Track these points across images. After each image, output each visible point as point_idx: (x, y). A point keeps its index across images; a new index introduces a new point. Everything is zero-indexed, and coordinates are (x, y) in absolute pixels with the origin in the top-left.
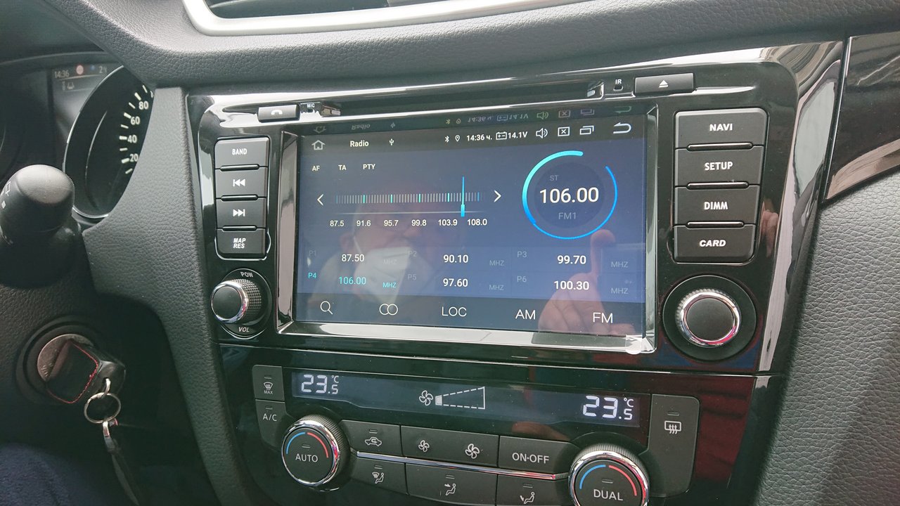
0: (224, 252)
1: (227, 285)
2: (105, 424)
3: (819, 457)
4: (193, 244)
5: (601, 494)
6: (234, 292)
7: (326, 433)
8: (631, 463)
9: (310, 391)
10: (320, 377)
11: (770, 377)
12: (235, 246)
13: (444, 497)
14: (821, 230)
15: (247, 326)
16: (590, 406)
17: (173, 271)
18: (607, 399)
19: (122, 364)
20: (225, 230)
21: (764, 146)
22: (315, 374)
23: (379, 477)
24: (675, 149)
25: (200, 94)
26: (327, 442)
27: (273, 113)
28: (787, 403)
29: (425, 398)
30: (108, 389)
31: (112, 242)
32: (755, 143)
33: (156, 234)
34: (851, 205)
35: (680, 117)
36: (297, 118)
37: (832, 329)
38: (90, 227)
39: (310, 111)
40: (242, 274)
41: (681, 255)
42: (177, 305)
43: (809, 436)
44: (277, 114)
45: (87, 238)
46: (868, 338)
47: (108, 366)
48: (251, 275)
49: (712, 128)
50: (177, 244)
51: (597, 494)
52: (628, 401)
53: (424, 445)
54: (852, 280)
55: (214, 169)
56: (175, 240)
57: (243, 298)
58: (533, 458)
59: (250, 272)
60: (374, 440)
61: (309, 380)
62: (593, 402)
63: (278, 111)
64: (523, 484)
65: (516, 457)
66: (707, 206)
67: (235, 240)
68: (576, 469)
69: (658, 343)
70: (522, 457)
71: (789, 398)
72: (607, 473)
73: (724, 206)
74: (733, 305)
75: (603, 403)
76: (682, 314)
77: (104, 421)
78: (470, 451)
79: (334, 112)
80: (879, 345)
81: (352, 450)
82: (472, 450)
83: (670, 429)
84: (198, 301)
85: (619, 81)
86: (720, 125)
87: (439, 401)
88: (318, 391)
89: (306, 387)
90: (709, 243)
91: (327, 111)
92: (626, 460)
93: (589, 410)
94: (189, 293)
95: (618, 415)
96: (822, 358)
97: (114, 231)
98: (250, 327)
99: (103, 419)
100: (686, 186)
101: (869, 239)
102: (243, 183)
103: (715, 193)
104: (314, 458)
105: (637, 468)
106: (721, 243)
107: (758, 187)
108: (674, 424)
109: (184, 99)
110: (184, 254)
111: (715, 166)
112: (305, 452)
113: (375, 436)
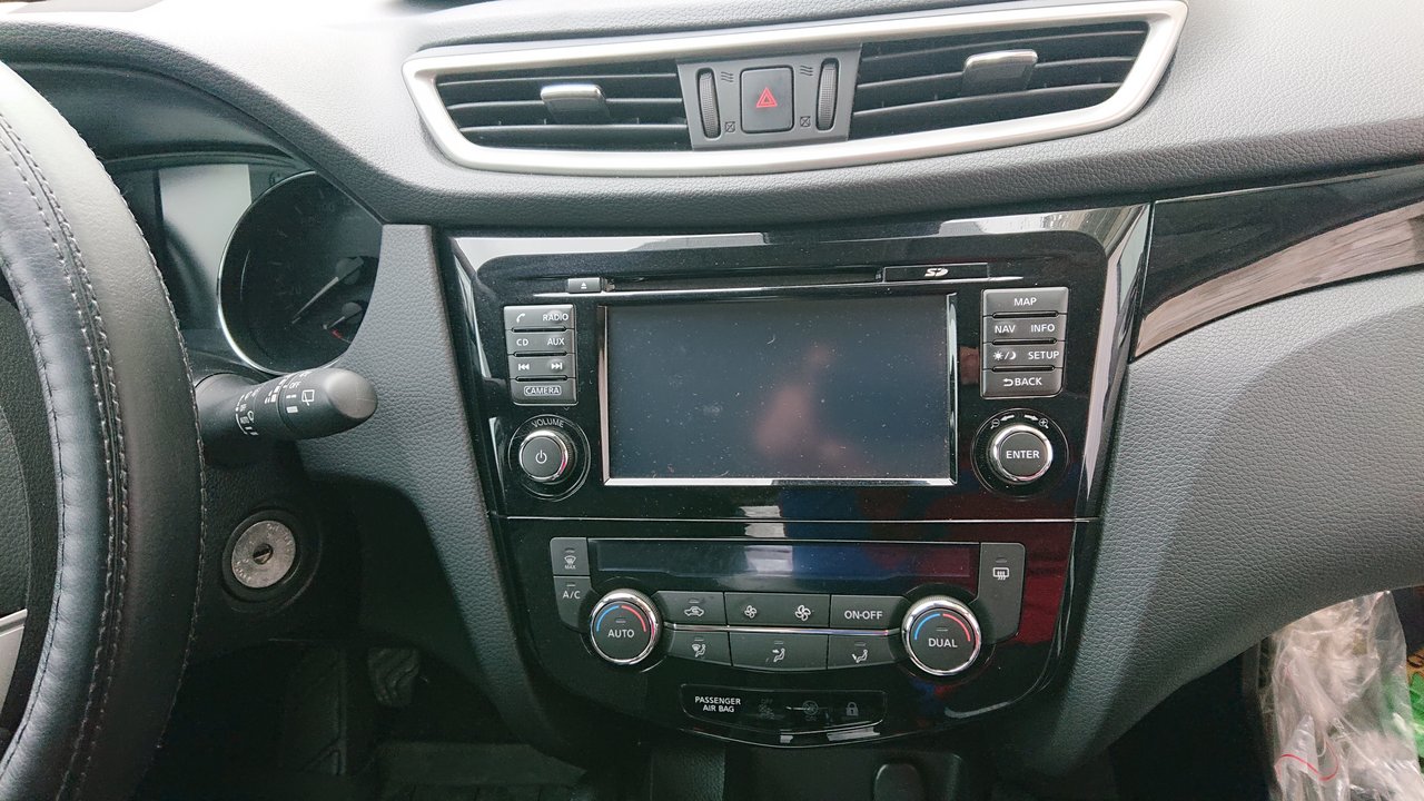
3: (1135, 595)
4: (458, 413)
5: (936, 642)
7: (640, 605)
8: (962, 610)
13: (772, 664)
14: (1131, 383)
17: (430, 445)
23: (699, 650)
26: (643, 614)
28: (1104, 546)
33: (403, 402)
34: (1158, 359)
37: (1143, 477)
43: (1125, 577)
46: (1175, 484)
50: (435, 413)
51: (932, 642)
53: (751, 611)
54: (1160, 431)
56: (431, 408)
58: (866, 615)
60: (695, 610)
64: (856, 643)
65: (848, 615)
68: (909, 623)
70: (855, 614)
71: (1106, 542)
72: (942, 621)
78: (800, 613)
80: (1184, 490)
81: (669, 623)
82: (803, 612)
83: (998, 576)
92: (959, 608)
96: (1135, 503)
101: (1174, 393)
104: (630, 633)
105: (969, 615)
108: (1002, 571)
112: (619, 627)
113: (695, 605)
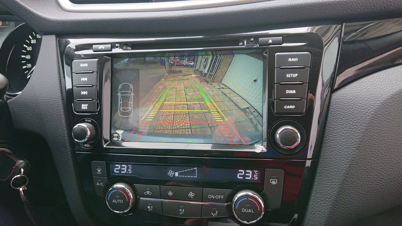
0: (77, 111)
1: (79, 126)
2: (21, 189)
3: (331, 192)
4: (62, 107)
5: (245, 210)
6: (83, 129)
7: (126, 190)
8: (257, 197)
9: (118, 172)
10: (123, 166)
11: (311, 161)
12: (82, 108)
13: (179, 215)
14: (332, 101)
15: (88, 144)
16: (240, 174)
17: (52, 119)
18: (247, 171)
19: (28, 162)
20: (77, 100)
21: (310, 67)
22: (121, 164)
23: (150, 208)
24: (275, 68)
25: (64, 38)
26: (127, 194)
27: (100, 48)
28: (318, 171)
29: (171, 173)
30: (22, 173)
31: (22, 106)
32: (306, 66)
33: (43, 102)
34: (344, 92)
35: (277, 55)
36: (111, 50)
37: (336, 141)
38: (12, 98)
39: (117, 47)
40: (86, 120)
41: (277, 112)
42: (54, 134)
43: (327, 184)
44: (102, 48)
45: (10, 104)
46: (350, 145)
47: (22, 163)
48: (90, 121)
49: (290, 60)
50: (54, 107)
51: (243, 210)
52: (256, 172)
53: (170, 194)
54: (344, 122)
55: (72, 73)
56: (53, 105)
57: (87, 131)
58: (217, 197)
59: (90, 119)
60: (148, 192)
61: (118, 167)
62: (242, 172)
63: (102, 47)
64: (213, 208)
65: (210, 196)
66: (288, 92)
67: (83, 105)
68: (235, 201)
69: (268, 148)
70: (213, 197)
71: (319, 169)
72: (247, 202)
73: (294, 92)
74: (298, 132)
75: (246, 173)
76: (278, 136)
77: (21, 187)
78: (190, 195)
79: (128, 48)
80: (354, 147)
81: (138, 197)
82: (191, 195)
83: (273, 183)
84: (65, 132)
85: (252, 39)
86: (293, 59)
87: (177, 174)
88: (122, 172)
89: (117, 170)
90: (288, 107)
91: (125, 47)
92: (255, 196)
93: (240, 176)
94: (60, 129)
95: (252, 177)
96: (332, 153)
97: (23, 101)
98: (90, 144)
99: (20, 187)
100: (279, 83)
101: (350, 105)
102: (86, 79)
103: (291, 87)
104: (121, 201)
105: (259, 199)
106: (293, 107)
107: (308, 84)
108: (274, 181)
109: (56, 40)
110: (57, 111)
111: (291, 76)
112: (117, 199)
113: (148, 190)
